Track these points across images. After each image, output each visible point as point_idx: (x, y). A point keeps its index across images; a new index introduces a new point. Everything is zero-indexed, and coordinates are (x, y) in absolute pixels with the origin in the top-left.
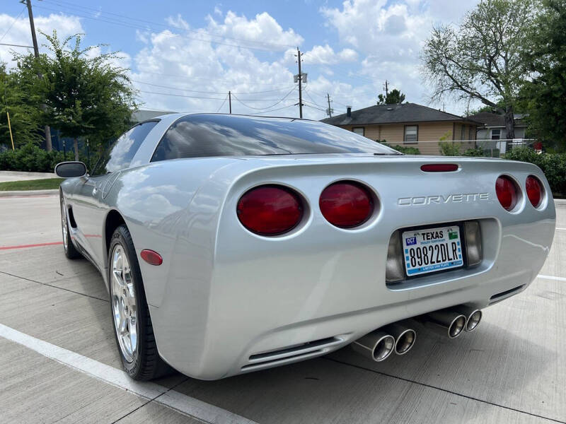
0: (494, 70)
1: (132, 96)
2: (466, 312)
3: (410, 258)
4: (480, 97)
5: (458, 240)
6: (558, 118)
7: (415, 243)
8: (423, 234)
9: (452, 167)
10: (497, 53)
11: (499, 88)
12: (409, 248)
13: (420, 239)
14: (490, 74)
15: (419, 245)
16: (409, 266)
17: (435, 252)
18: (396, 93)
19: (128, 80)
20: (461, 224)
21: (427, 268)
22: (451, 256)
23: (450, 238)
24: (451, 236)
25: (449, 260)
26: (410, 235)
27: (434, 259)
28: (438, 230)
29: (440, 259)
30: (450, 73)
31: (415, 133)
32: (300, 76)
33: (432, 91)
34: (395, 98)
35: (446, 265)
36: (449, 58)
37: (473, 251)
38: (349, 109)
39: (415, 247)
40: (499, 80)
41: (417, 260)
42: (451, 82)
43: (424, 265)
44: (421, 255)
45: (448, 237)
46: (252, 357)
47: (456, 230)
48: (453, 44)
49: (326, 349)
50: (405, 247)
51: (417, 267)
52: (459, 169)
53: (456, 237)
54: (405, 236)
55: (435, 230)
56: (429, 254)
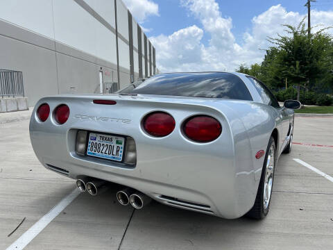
3: (91, 146)
5: (122, 146)
7: (95, 140)
9: (112, 103)
12: (91, 142)
13: (98, 138)
15: (97, 141)
16: (89, 150)
17: (105, 148)
21: (98, 154)
22: (115, 153)
24: (117, 142)
25: (113, 155)
27: (104, 152)
28: (110, 137)
29: (107, 152)
39: (94, 142)
41: (94, 149)
43: (97, 152)
44: (97, 147)
45: (115, 142)
50: (90, 140)
52: (118, 105)
53: (121, 144)
54: (91, 135)
55: (108, 136)
56: (101, 148)
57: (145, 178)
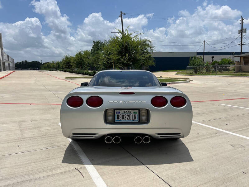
1: (152, 48)
3: (117, 117)
7: (120, 113)
8: (123, 111)
12: (117, 114)
13: (121, 112)
15: (121, 114)
16: (116, 119)
17: (127, 117)
19: (150, 42)
20: (139, 110)
21: (123, 120)
22: (133, 118)
23: (134, 113)
26: (118, 111)
27: (126, 118)
28: (129, 110)
29: (129, 118)
35: (131, 121)
37: (143, 118)
39: (119, 114)
41: (119, 118)
43: (122, 119)
44: (122, 117)
45: (133, 113)
46: (73, 134)
47: (137, 111)
49: (94, 137)
50: (116, 114)
51: (119, 120)
52: (135, 94)
53: (137, 113)
54: (116, 111)
55: (128, 110)
56: (125, 117)
57: (154, 127)
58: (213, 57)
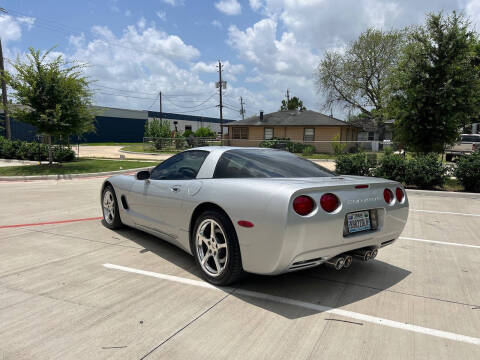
0: (370, 87)
2: (371, 249)
4: (359, 107)
6: (414, 134)
7: (352, 219)
10: (372, 74)
11: (373, 100)
14: (368, 90)
18: (295, 99)
20: (370, 211)
30: (338, 87)
31: (312, 133)
32: (220, 83)
33: (324, 100)
34: (294, 103)
35: (363, 228)
36: (337, 76)
37: (374, 222)
38: (262, 113)
40: (374, 95)
42: (338, 94)
46: (294, 264)
47: (367, 213)
48: (340, 65)
49: (318, 263)
58: (176, 123)
